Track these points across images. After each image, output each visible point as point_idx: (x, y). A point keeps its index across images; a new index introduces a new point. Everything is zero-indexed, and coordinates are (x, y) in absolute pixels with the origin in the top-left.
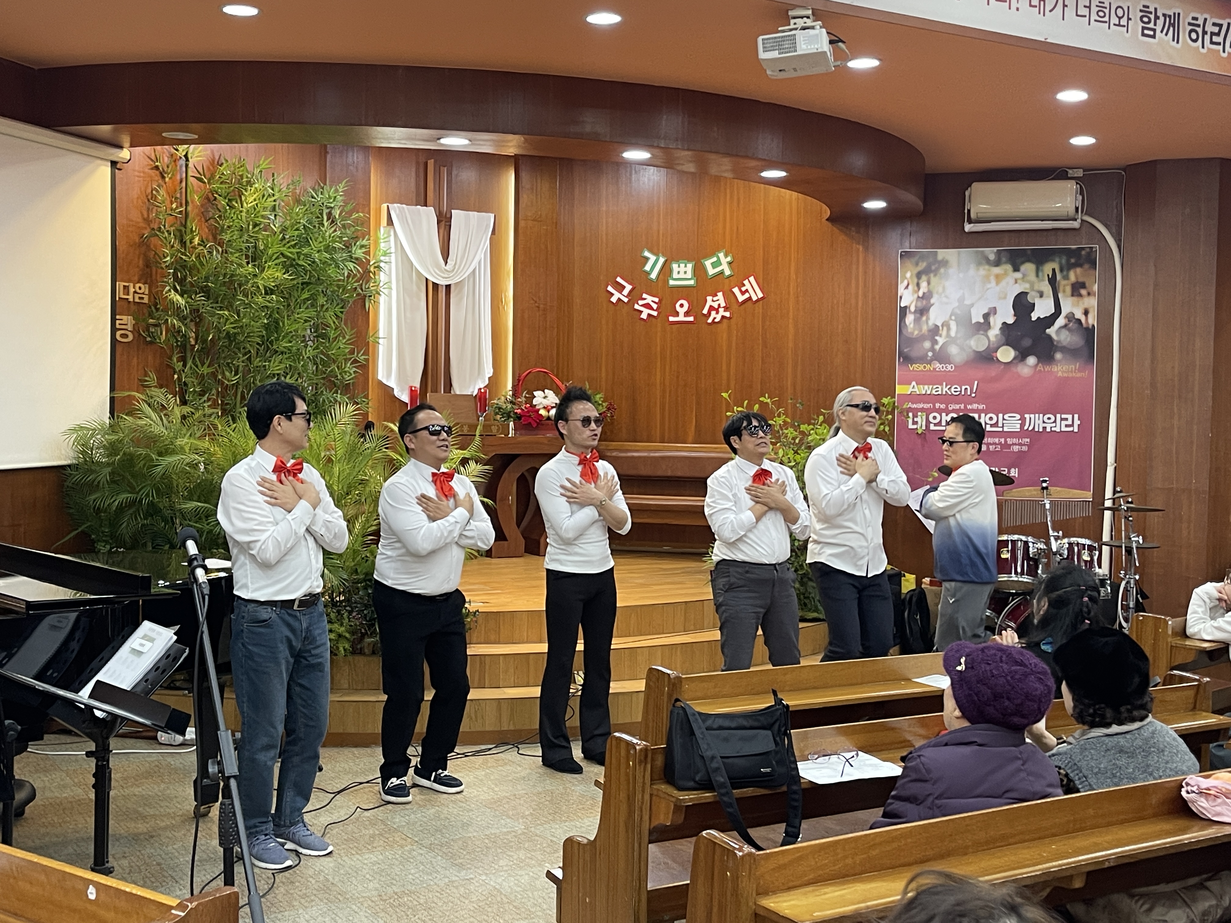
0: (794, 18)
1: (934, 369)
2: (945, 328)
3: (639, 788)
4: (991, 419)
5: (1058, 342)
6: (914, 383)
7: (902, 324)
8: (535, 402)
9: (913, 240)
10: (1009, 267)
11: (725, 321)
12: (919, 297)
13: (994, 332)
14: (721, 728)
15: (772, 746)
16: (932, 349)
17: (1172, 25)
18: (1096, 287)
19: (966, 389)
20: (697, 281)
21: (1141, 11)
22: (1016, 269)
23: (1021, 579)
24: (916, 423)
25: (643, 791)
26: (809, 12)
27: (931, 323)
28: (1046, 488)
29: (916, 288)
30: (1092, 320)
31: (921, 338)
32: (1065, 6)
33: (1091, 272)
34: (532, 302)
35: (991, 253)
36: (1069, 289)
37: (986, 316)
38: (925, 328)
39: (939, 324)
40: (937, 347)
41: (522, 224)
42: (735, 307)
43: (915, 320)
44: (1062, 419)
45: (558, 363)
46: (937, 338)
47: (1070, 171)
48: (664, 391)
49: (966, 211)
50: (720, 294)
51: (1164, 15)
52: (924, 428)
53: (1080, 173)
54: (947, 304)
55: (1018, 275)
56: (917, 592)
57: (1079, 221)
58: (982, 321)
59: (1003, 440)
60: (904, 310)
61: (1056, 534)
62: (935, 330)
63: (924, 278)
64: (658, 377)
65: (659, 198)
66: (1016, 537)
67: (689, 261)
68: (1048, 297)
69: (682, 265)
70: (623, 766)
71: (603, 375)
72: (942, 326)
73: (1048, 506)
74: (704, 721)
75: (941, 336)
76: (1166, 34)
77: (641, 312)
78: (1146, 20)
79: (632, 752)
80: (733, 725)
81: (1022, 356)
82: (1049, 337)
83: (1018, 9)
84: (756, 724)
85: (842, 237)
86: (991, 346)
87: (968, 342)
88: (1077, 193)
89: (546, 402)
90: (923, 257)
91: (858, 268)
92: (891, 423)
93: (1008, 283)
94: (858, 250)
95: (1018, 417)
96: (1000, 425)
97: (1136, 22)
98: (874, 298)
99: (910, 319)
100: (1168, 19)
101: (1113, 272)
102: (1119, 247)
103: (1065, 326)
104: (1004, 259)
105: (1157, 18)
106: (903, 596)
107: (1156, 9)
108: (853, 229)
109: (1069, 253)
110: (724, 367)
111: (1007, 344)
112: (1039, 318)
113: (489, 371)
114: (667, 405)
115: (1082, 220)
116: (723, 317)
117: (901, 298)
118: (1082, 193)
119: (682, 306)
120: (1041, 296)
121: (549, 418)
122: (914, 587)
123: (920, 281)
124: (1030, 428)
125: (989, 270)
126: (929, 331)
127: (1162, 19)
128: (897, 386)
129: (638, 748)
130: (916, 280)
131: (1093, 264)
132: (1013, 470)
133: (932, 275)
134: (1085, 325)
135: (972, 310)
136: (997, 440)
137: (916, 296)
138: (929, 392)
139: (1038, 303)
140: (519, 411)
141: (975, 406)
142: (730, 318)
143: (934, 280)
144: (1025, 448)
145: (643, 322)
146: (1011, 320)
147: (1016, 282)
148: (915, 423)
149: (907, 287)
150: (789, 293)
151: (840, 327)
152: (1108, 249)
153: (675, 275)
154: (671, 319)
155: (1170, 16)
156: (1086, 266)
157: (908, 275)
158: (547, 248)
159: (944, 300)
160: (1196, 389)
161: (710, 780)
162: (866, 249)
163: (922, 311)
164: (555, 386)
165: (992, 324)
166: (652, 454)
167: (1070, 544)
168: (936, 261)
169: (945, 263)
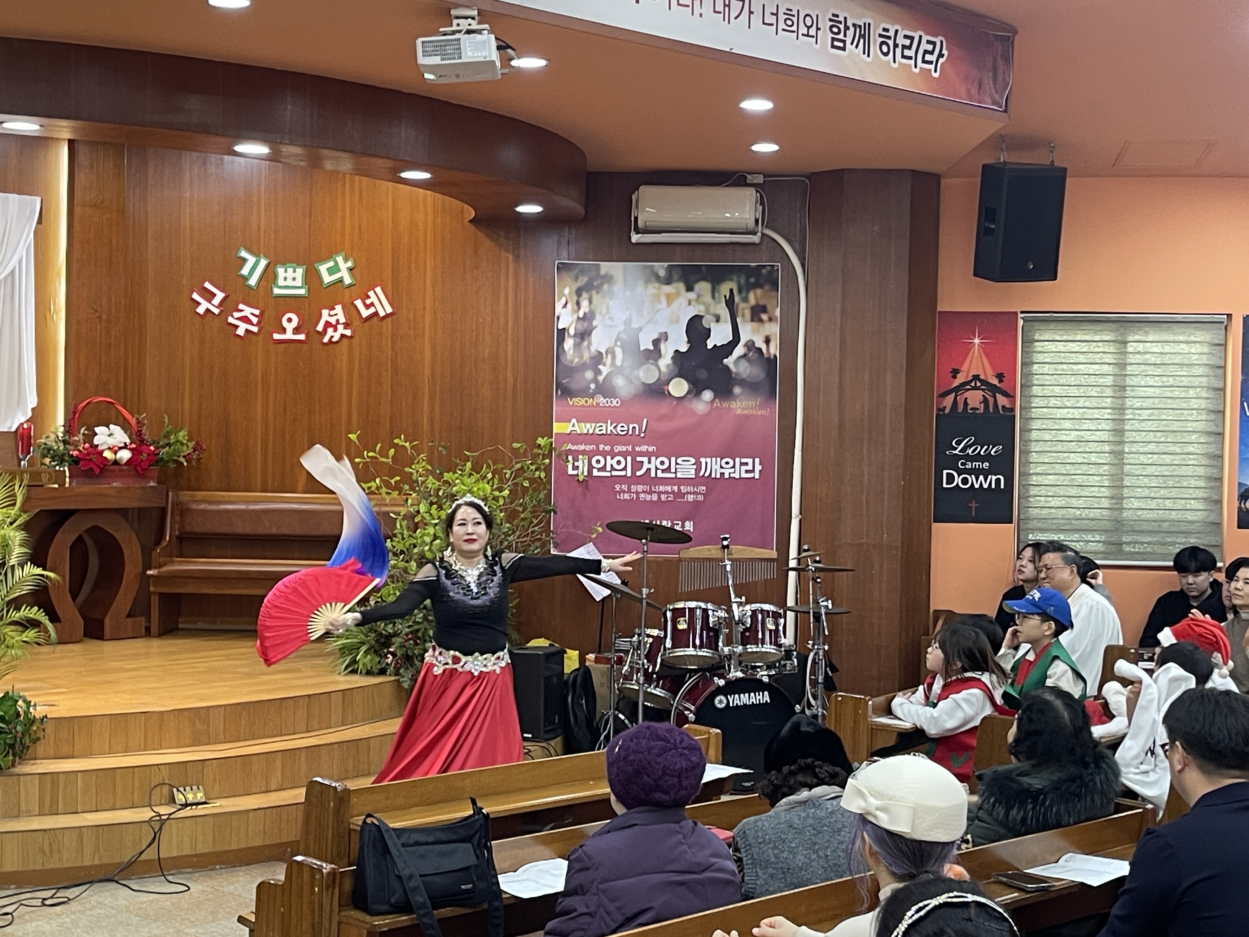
0: (457, 18)
1: (598, 404)
2: (610, 356)
3: (326, 916)
4: (662, 463)
5: (736, 374)
6: (574, 420)
7: (560, 349)
8: (96, 441)
9: (572, 249)
10: (681, 286)
11: (345, 341)
12: (579, 318)
13: (666, 361)
14: (417, 844)
15: (472, 860)
16: (595, 380)
17: (862, 36)
18: (778, 312)
19: (634, 427)
20: (309, 291)
21: (830, 20)
22: (690, 289)
23: (700, 653)
24: (577, 468)
25: (330, 919)
26: (475, 13)
27: (593, 349)
28: (727, 547)
29: (576, 307)
30: (774, 349)
31: (583, 367)
32: (751, 13)
33: (773, 294)
34: (92, 311)
35: (661, 268)
36: (748, 313)
37: (656, 343)
38: (586, 356)
39: (603, 351)
40: (601, 378)
41: (78, 210)
42: (357, 322)
43: (575, 345)
44: (742, 464)
45: (125, 391)
46: (601, 367)
47: (749, 177)
48: (267, 426)
49: (633, 218)
50: (339, 308)
51: (854, 25)
52: (586, 474)
53: (760, 179)
54: (611, 326)
55: (692, 295)
56: (581, 671)
57: (759, 234)
58: (651, 348)
59: (675, 488)
60: (562, 333)
61: (738, 600)
62: (598, 358)
63: (585, 295)
64: (259, 408)
65: (259, 185)
66: (693, 604)
67: (299, 264)
68: (726, 322)
69: (290, 270)
70: (306, 894)
71: (187, 406)
72: (607, 353)
73: (728, 568)
74: (398, 837)
75: (605, 365)
76: (857, 47)
77: (237, 327)
78: (835, 30)
79: (317, 877)
80: (431, 839)
81: (696, 389)
82: (727, 368)
83: (701, 15)
84: (454, 837)
85: (487, 243)
86: (663, 378)
87: (635, 372)
88: (756, 203)
89: (111, 442)
90: (583, 271)
91: (507, 281)
92: (548, 469)
93: (681, 304)
94: (508, 258)
95: (693, 461)
96: (673, 470)
97: (825, 31)
98: (526, 317)
99: (569, 344)
100: (858, 30)
101: (796, 294)
102: (803, 266)
103: (745, 356)
104: (676, 277)
105: (847, 28)
106: (565, 677)
107: (845, 18)
108: (502, 233)
109: (748, 271)
110: (344, 398)
111: (680, 377)
112: (715, 345)
113: (32, 401)
114: (270, 446)
115: (763, 234)
116: (343, 336)
117: (558, 318)
118: (762, 204)
119: (290, 320)
120: (718, 320)
121: (116, 462)
122: (577, 666)
123: (581, 299)
124: (707, 474)
125: (659, 289)
126: (592, 358)
127: (852, 29)
128: (555, 424)
129: (324, 871)
130: (575, 298)
131: (774, 285)
132: (687, 524)
133: (594, 292)
134: (766, 355)
135: (640, 335)
136: (669, 488)
137: (575, 316)
138: (591, 432)
139: (714, 327)
140: (75, 453)
141: (644, 448)
142: (351, 337)
143: (596, 298)
144: (700, 498)
145: (238, 340)
146: (684, 348)
147: (690, 304)
148: (575, 468)
149: (565, 306)
150: (424, 309)
151: (487, 352)
152: (791, 267)
153: (281, 282)
154: (276, 336)
155: (860, 27)
156: (767, 287)
157: (567, 291)
158: (111, 241)
159: (609, 322)
160: (887, 430)
161: (408, 901)
162: (517, 257)
163: (583, 335)
164: (121, 419)
165: (663, 351)
166: (252, 507)
167: (754, 612)
168: (598, 276)
169: (608, 279)
